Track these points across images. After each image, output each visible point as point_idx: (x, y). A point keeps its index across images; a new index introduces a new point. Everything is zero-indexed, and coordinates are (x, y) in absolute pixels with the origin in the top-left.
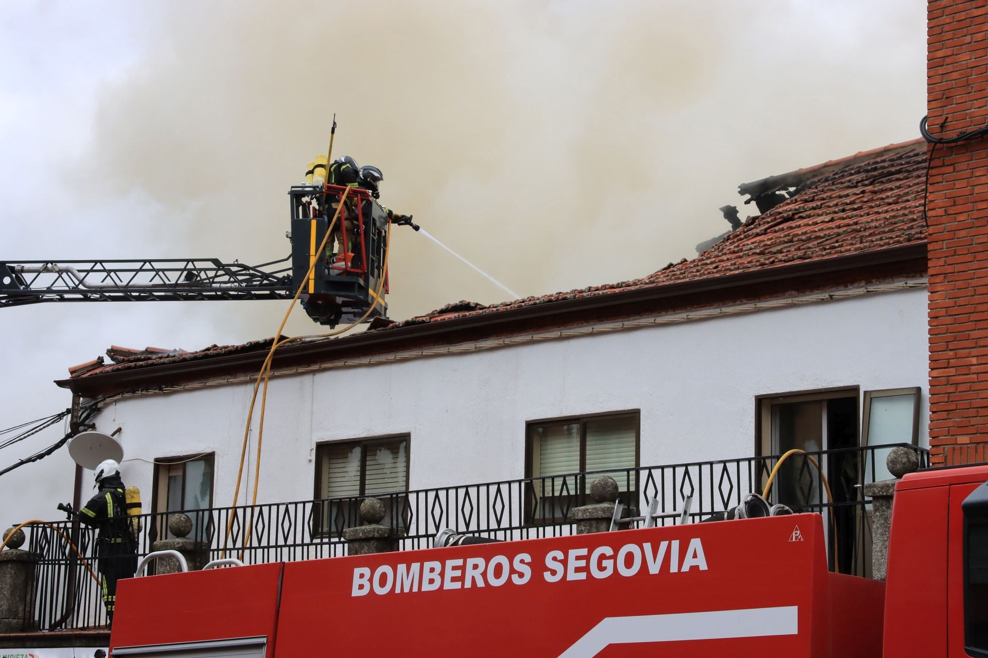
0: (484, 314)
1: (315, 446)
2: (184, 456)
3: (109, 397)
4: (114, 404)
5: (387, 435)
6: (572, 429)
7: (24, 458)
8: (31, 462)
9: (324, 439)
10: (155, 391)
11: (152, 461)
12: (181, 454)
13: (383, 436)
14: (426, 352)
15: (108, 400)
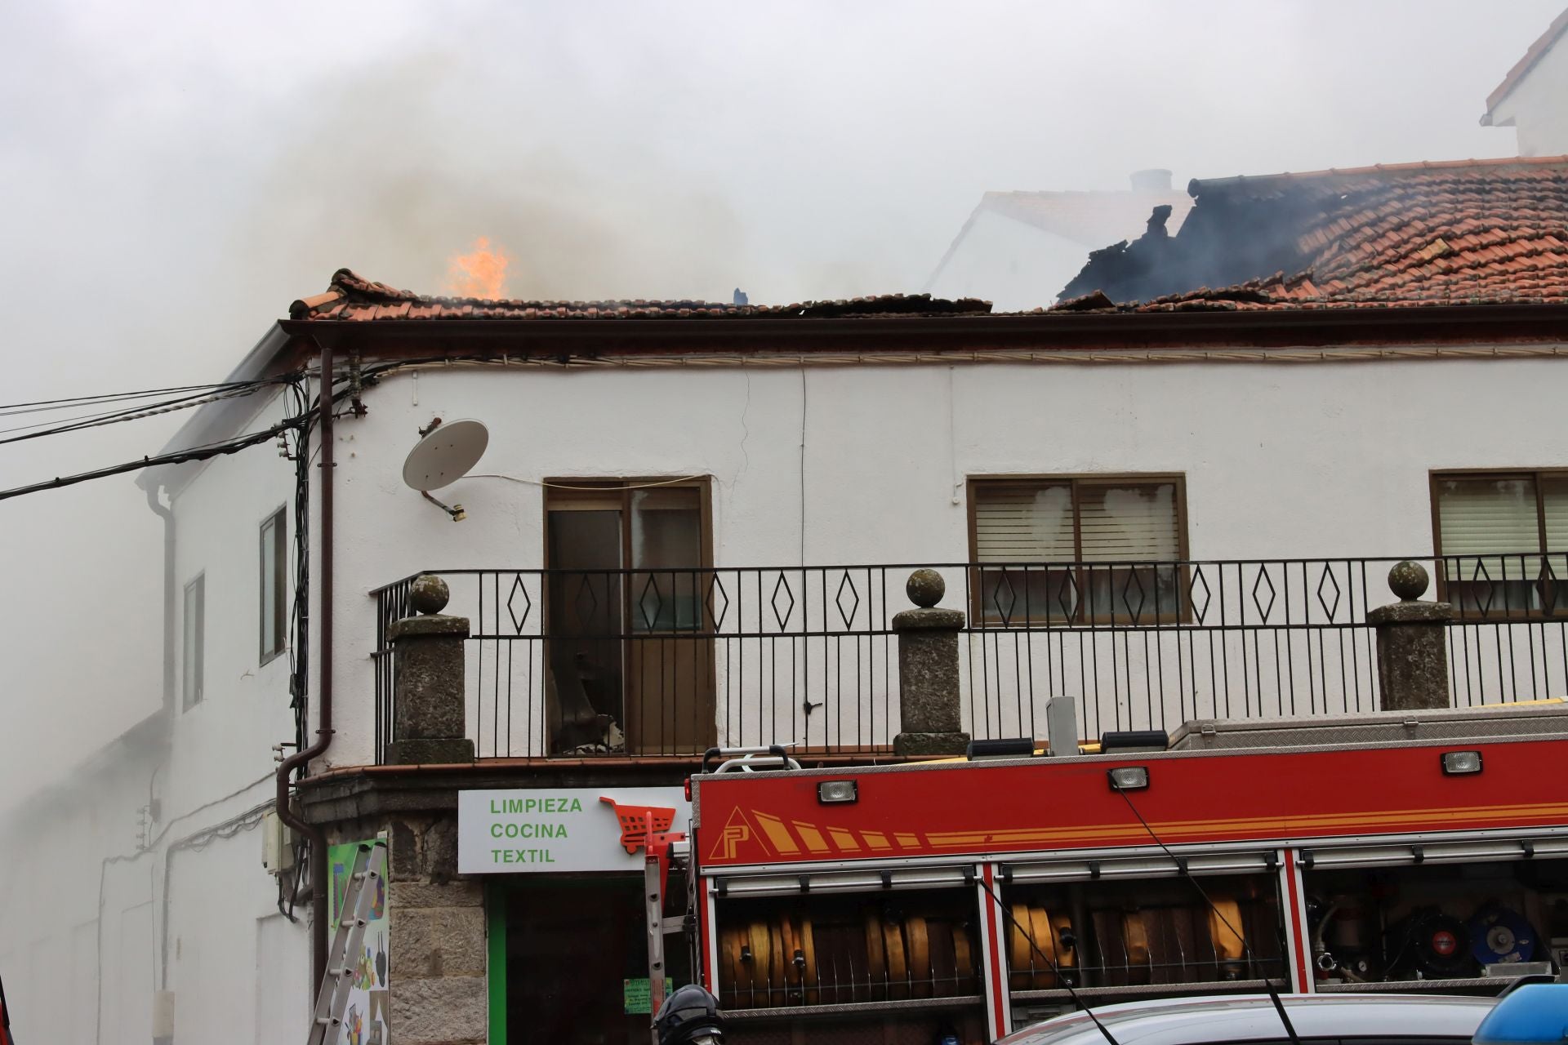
0: (1352, 308)
1: (965, 482)
2: (623, 478)
3: (408, 363)
4: (415, 375)
5: (1132, 473)
6: (1514, 486)
7: (152, 456)
8: (174, 464)
9: (984, 471)
10: (546, 362)
11: (539, 480)
12: (619, 474)
13: (1124, 474)
14: (1213, 353)
15: (404, 368)
